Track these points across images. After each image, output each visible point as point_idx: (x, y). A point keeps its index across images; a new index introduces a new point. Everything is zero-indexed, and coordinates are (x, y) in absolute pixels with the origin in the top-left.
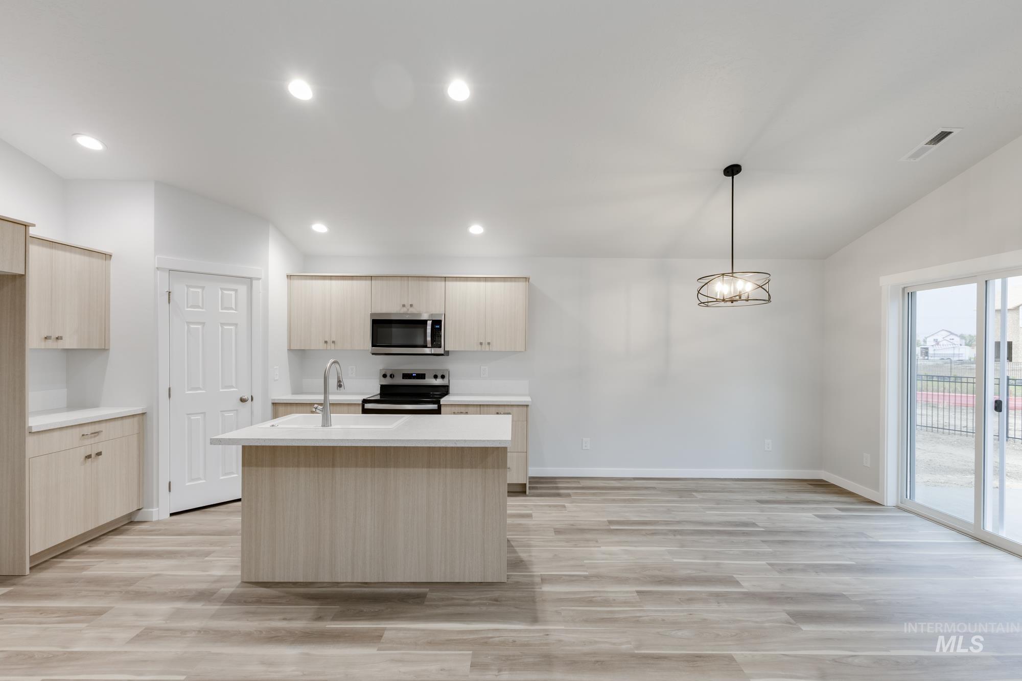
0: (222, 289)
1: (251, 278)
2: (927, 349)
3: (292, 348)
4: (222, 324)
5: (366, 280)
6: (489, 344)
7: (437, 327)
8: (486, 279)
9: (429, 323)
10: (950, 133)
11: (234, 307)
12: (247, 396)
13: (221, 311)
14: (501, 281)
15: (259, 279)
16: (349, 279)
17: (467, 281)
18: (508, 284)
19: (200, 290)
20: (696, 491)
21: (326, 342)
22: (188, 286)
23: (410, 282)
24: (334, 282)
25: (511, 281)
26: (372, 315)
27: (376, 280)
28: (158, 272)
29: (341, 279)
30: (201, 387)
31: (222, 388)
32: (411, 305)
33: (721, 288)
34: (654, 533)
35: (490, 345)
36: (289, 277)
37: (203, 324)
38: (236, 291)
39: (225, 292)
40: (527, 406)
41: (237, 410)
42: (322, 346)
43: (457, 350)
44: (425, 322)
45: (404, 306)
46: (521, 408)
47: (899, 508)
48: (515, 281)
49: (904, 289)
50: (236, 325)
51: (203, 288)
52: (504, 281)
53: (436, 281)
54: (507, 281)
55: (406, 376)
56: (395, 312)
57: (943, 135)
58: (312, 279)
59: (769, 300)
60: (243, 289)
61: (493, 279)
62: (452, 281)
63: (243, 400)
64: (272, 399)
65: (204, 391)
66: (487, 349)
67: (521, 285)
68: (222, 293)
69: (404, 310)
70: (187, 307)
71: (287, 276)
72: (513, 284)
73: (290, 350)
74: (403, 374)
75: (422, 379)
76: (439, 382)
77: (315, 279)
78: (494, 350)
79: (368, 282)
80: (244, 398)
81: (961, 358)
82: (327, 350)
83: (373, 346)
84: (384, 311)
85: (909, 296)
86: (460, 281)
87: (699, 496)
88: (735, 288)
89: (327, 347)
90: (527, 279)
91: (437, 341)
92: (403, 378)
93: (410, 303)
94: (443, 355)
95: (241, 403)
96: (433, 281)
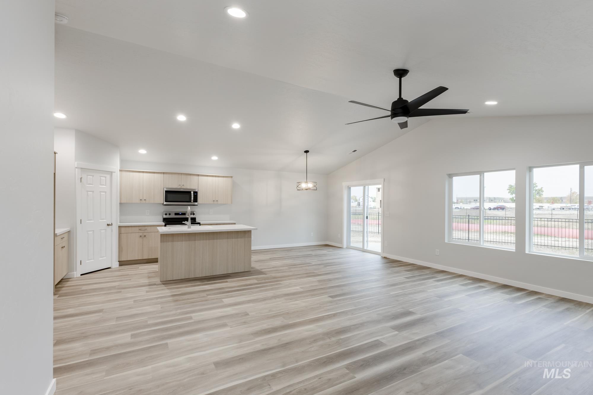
0: (100, 176)
1: (111, 172)
2: (360, 203)
3: (122, 202)
4: (100, 192)
6: (217, 201)
7: (195, 194)
8: (216, 176)
9: (193, 192)
10: (356, 151)
11: (105, 184)
12: (110, 223)
13: (100, 186)
14: (222, 177)
15: (115, 172)
17: (207, 176)
18: (225, 179)
19: (92, 177)
20: (292, 250)
21: (141, 200)
22: (87, 175)
23: (182, 176)
24: (145, 174)
26: (165, 188)
27: (166, 174)
28: (77, 169)
29: (148, 173)
30: (92, 219)
31: (100, 220)
33: (304, 186)
34: (285, 259)
36: (121, 171)
37: (93, 192)
38: (105, 177)
39: (102, 178)
41: (106, 229)
42: (139, 201)
43: (204, 203)
44: (190, 192)
45: (180, 185)
47: (347, 248)
49: (348, 186)
50: (106, 192)
51: (93, 176)
53: (194, 176)
54: (224, 177)
55: (176, 214)
56: (176, 188)
57: (355, 151)
58: (133, 172)
59: (316, 190)
60: (108, 176)
61: (218, 176)
62: (201, 176)
64: (119, 225)
65: (92, 221)
66: (216, 203)
67: (230, 179)
68: (100, 178)
69: (179, 187)
70: (87, 184)
72: (227, 178)
73: (120, 203)
75: (184, 215)
76: (192, 216)
78: (219, 203)
79: (162, 175)
80: (108, 224)
81: (371, 207)
83: (165, 201)
84: (170, 187)
85: (349, 188)
86: (204, 176)
87: (294, 251)
88: (307, 186)
89: (141, 202)
90: (232, 177)
91: (196, 200)
92: (175, 215)
93: (182, 184)
94: (197, 205)
95: (108, 226)
96: (193, 176)
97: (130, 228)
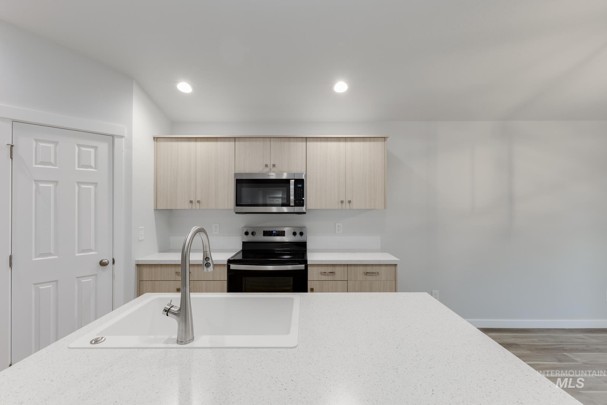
0: (79, 145)
1: (113, 136)
3: (159, 207)
4: (79, 183)
5: (230, 141)
6: (350, 202)
7: (299, 186)
8: (346, 139)
9: (292, 182)
11: (93, 164)
12: (107, 258)
13: (77, 169)
14: (360, 141)
15: (122, 137)
16: (214, 141)
17: (327, 141)
18: (367, 144)
19: (52, 145)
21: (191, 202)
22: (37, 141)
23: (272, 143)
24: (199, 144)
25: (370, 141)
26: (236, 174)
27: (239, 141)
29: (206, 141)
30: (52, 252)
31: (79, 252)
32: (274, 166)
35: (351, 204)
36: (156, 139)
37: (56, 182)
38: (96, 148)
39: (83, 149)
40: (396, 265)
41: (95, 275)
42: (187, 206)
43: (318, 208)
44: (287, 181)
45: (267, 166)
46: (389, 268)
48: (374, 141)
50: (95, 184)
51: (56, 143)
52: (364, 141)
53: (297, 141)
54: (366, 141)
55: (266, 233)
56: (258, 172)
58: (178, 141)
60: (104, 147)
61: (352, 139)
62: (313, 141)
63: (103, 264)
64: (136, 261)
65: (56, 257)
66: (348, 207)
67: (378, 145)
68: (79, 150)
69: (266, 170)
70: (36, 164)
71: (154, 138)
72: (372, 143)
73: (156, 210)
74: (264, 231)
75: (281, 236)
76: (298, 238)
77: (181, 141)
78: (354, 208)
79: (232, 144)
80: (104, 261)
82: (192, 209)
83: (237, 205)
84: (247, 171)
86: (321, 141)
89: (192, 207)
90: (385, 139)
91: (300, 201)
92: (264, 235)
93: (272, 163)
94: (304, 213)
95: (101, 267)
96: (294, 141)
97: (159, 269)
